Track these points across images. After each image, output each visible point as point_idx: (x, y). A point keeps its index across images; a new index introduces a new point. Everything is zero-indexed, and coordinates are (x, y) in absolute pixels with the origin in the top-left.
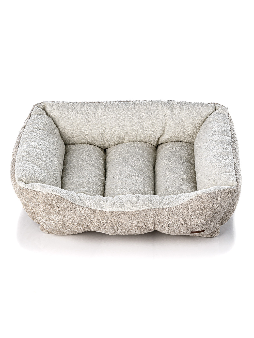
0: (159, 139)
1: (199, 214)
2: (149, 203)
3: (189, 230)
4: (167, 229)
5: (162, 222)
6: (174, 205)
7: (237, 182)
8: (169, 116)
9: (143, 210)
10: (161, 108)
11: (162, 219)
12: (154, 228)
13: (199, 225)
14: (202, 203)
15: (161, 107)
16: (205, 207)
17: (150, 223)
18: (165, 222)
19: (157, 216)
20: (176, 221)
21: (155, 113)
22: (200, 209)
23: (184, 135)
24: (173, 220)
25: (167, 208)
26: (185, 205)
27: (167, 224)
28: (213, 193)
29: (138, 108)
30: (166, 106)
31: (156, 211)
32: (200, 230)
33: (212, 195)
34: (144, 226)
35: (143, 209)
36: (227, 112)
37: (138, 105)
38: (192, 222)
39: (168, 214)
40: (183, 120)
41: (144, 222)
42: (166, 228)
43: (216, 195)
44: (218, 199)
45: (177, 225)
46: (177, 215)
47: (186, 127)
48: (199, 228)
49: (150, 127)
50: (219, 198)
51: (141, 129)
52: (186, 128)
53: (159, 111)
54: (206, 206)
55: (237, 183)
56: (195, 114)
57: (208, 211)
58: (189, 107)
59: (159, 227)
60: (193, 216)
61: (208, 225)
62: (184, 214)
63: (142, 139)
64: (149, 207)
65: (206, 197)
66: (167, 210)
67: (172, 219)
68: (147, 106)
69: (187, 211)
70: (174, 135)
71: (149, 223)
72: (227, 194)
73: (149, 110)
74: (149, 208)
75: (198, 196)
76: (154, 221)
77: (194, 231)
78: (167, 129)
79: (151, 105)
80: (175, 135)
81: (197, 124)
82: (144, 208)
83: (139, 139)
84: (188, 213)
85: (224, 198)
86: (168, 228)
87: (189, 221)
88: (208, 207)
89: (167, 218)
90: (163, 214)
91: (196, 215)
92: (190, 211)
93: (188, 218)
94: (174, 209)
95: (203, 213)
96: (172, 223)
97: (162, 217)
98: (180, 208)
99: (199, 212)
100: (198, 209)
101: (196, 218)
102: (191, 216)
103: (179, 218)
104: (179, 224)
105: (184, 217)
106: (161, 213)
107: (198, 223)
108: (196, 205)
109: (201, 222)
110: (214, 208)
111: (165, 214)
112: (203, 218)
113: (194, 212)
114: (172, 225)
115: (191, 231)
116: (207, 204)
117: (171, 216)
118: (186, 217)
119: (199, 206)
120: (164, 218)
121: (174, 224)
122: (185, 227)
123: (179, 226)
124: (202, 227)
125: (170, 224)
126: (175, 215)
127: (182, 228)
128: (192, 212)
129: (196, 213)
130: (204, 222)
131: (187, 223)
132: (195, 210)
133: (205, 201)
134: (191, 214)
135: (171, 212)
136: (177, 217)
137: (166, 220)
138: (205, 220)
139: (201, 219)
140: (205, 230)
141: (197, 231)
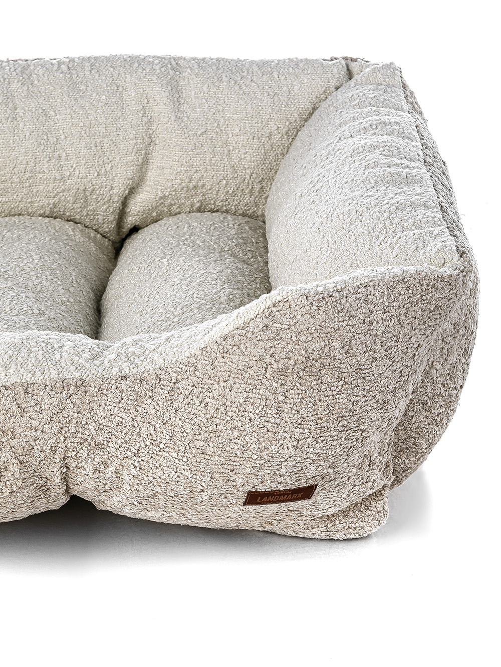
0: (125, 203)
1: (281, 398)
2: (40, 357)
3: (239, 482)
4: (127, 478)
5: (99, 446)
6: (160, 362)
7: (462, 254)
8: (161, 107)
9: (6, 388)
10: (128, 80)
11: (99, 428)
12: (65, 479)
13: (286, 453)
14: (294, 339)
15: (131, 76)
16: (308, 358)
17: (42, 451)
18: (119, 442)
19: (76, 415)
20: (171, 438)
21: (104, 97)
22: (283, 372)
23: (224, 182)
24: (153, 433)
25: (124, 378)
26: (213, 355)
27: (129, 454)
28: (345, 292)
29: (36, 82)
30: (148, 70)
31: (71, 391)
32: (290, 483)
33: (343, 301)
34: (14, 468)
35: (8, 384)
36: (398, 79)
37: (36, 71)
38: (251, 440)
39: (129, 402)
40: (222, 121)
41: (14, 443)
42: (125, 472)
43: (359, 299)
44: (371, 323)
45: (175, 455)
46: (176, 405)
47: (231, 148)
48: (283, 471)
49: (84, 151)
50: (378, 316)
51: (48, 162)
52: (235, 156)
53: (120, 89)
54: (316, 355)
55: (461, 256)
56: (269, 95)
57: (327, 378)
58: (245, 74)
59: (89, 469)
60: (250, 408)
61: (332, 460)
62: (208, 400)
63: (55, 206)
64: (38, 374)
65: (315, 308)
66: (124, 385)
67: (152, 428)
68: (74, 72)
69: (222, 384)
70: (184, 185)
71: (36, 452)
72: (414, 299)
73: (83, 87)
74: (39, 378)
75: (274, 309)
76: (62, 439)
77: (261, 488)
78: (156, 161)
79: (88, 69)
80: (190, 181)
81: (276, 138)
82: (14, 379)
83: (43, 202)
84: (230, 395)
85: (403, 318)
86: (133, 472)
87: (236, 434)
88: (326, 357)
89: (124, 425)
90: (108, 403)
91: (267, 400)
92: (237, 385)
93: (229, 419)
94: (159, 380)
95: (302, 391)
96: (152, 450)
97: (99, 419)
98: (188, 373)
99: (282, 384)
100: (275, 371)
101: (269, 415)
102: (242, 409)
103: (184, 418)
104: (185, 453)
105: (208, 416)
106: (96, 399)
107: (281, 442)
108: (266, 352)
109: (293, 439)
110: (355, 365)
111: (117, 405)
112: (303, 419)
113: (258, 387)
114: (152, 457)
115: (248, 488)
116: (317, 345)
117: (145, 414)
118: (219, 416)
119: (279, 353)
120: (110, 425)
121: (160, 451)
122: (216, 465)
123: (188, 460)
124: (302, 469)
125: (143, 451)
126: (165, 407)
127: (201, 470)
128: (248, 389)
129: (268, 394)
130: (311, 439)
131: (223, 443)
132: (261, 378)
133: (309, 328)
134: (245, 396)
135: (143, 393)
136: (174, 415)
137: (121, 432)
138: (313, 428)
139: (295, 421)
140: (316, 488)
141: (276, 490)
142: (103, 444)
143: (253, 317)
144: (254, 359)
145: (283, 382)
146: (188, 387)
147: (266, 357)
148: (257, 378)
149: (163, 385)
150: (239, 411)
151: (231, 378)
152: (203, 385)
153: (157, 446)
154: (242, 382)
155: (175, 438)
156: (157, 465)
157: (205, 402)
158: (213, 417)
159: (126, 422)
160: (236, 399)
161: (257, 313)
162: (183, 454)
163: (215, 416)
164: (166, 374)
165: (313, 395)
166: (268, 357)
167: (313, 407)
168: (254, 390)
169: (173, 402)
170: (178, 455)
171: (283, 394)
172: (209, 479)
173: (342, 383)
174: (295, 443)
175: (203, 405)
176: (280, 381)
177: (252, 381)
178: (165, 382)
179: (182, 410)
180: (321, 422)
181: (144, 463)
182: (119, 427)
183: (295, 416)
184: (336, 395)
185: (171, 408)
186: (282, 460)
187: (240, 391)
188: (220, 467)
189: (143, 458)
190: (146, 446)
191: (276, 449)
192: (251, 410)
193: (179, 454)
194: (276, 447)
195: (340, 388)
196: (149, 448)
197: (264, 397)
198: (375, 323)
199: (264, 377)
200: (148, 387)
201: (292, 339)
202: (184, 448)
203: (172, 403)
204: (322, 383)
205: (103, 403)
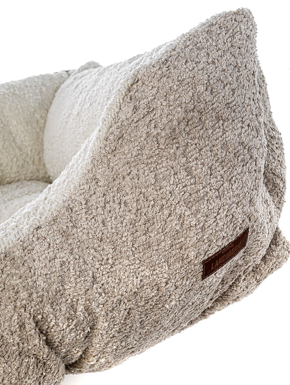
1: (184, 160)
3: (192, 255)
11: (47, 278)
13: (214, 206)
18: (72, 280)
20: (115, 250)
24: (96, 254)
28: (178, 50)
32: (230, 235)
38: (181, 210)
39: (58, 242)
45: (127, 262)
46: (100, 219)
48: (220, 225)
54: (190, 107)
57: (209, 123)
60: (164, 183)
62: (124, 199)
65: (165, 69)
66: (42, 233)
67: (92, 251)
69: (127, 178)
75: (132, 93)
77: (211, 252)
84: (140, 183)
87: (166, 212)
88: (199, 104)
89: (67, 263)
90: (40, 254)
91: (173, 168)
92: (141, 171)
93: (152, 203)
94: (70, 210)
95: (196, 144)
96: (104, 270)
97: (42, 271)
98: (92, 188)
99: (177, 148)
100: (166, 139)
101: (183, 180)
102: (158, 188)
103: (115, 226)
104: (134, 256)
105: (134, 211)
106: (26, 258)
107: (206, 198)
108: (149, 127)
109: (214, 191)
110: (223, 101)
111: (49, 250)
112: (210, 168)
113: (160, 162)
114: (108, 277)
115: (202, 258)
116: (186, 98)
117: (78, 243)
118: (143, 206)
119: (160, 121)
120: (54, 270)
121: (112, 267)
122: (166, 251)
123: (140, 261)
124: (233, 216)
125: (98, 275)
126: (92, 227)
127: (157, 263)
128: (152, 169)
129: (170, 163)
130: (226, 184)
131: (160, 227)
132: (158, 152)
133: (171, 87)
134: (153, 176)
135: (65, 227)
136: (104, 228)
137: (69, 269)
138: (222, 172)
139: (206, 173)
140: (248, 231)
141: (223, 249)
142: (60, 291)
143: (117, 110)
144: (142, 140)
145: (177, 145)
146: (100, 199)
147: (152, 132)
148: (154, 154)
149: (76, 211)
150: (156, 190)
151: (132, 169)
152: (112, 189)
153: (106, 264)
154: (144, 165)
155: (118, 248)
156: (117, 281)
157: (123, 202)
158: (138, 210)
159: (67, 260)
160: (148, 183)
161: (119, 105)
162: (134, 257)
163: (139, 207)
164: (73, 202)
165: (206, 144)
166: (153, 130)
167: (212, 154)
168: (157, 166)
169: (96, 218)
170: (130, 261)
171: (183, 156)
172: (167, 268)
173: (221, 122)
174: (217, 193)
175: (123, 205)
176: (174, 146)
177: (151, 159)
178: (77, 209)
179: (108, 220)
180: (225, 164)
181: (106, 286)
182: (63, 267)
183: (204, 169)
184: (223, 135)
185: (98, 223)
186: (215, 215)
187: (146, 174)
188: (170, 250)
189: (102, 282)
190: (98, 269)
191: (206, 207)
192: (165, 185)
193: (130, 259)
194: (205, 205)
195: (222, 127)
196: (101, 270)
197: (169, 167)
198: (216, 61)
199: (160, 150)
200: (65, 221)
201: (163, 104)
202: (130, 251)
203: (95, 220)
204: (206, 129)
205: (35, 257)
